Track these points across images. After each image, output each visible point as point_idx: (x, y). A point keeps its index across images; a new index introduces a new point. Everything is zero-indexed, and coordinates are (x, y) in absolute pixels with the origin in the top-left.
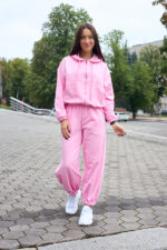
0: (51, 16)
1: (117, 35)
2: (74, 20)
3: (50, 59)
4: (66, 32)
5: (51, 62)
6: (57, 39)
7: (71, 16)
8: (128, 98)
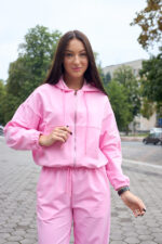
0: (26, 37)
2: (49, 41)
3: (26, 80)
4: (42, 53)
5: (27, 83)
6: (32, 60)
7: (47, 37)
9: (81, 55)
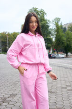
1: (58, 19)
2: (38, 14)
8: (63, 48)
9: (36, 22)
